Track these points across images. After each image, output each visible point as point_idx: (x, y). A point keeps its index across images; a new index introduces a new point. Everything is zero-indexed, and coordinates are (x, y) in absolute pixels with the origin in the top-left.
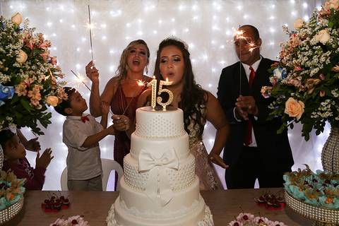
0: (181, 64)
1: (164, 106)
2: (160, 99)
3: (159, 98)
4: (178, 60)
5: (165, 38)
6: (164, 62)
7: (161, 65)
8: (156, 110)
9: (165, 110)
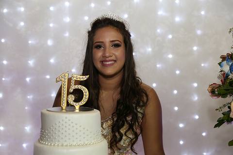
0: (119, 53)
1: (77, 106)
2: (71, 98)
3: (70, 96)
4: (117, 46)
5: (99, 15)
6: (99, 47)
7: (95, 50)
8: (66, 111)
9: (77, 111)
